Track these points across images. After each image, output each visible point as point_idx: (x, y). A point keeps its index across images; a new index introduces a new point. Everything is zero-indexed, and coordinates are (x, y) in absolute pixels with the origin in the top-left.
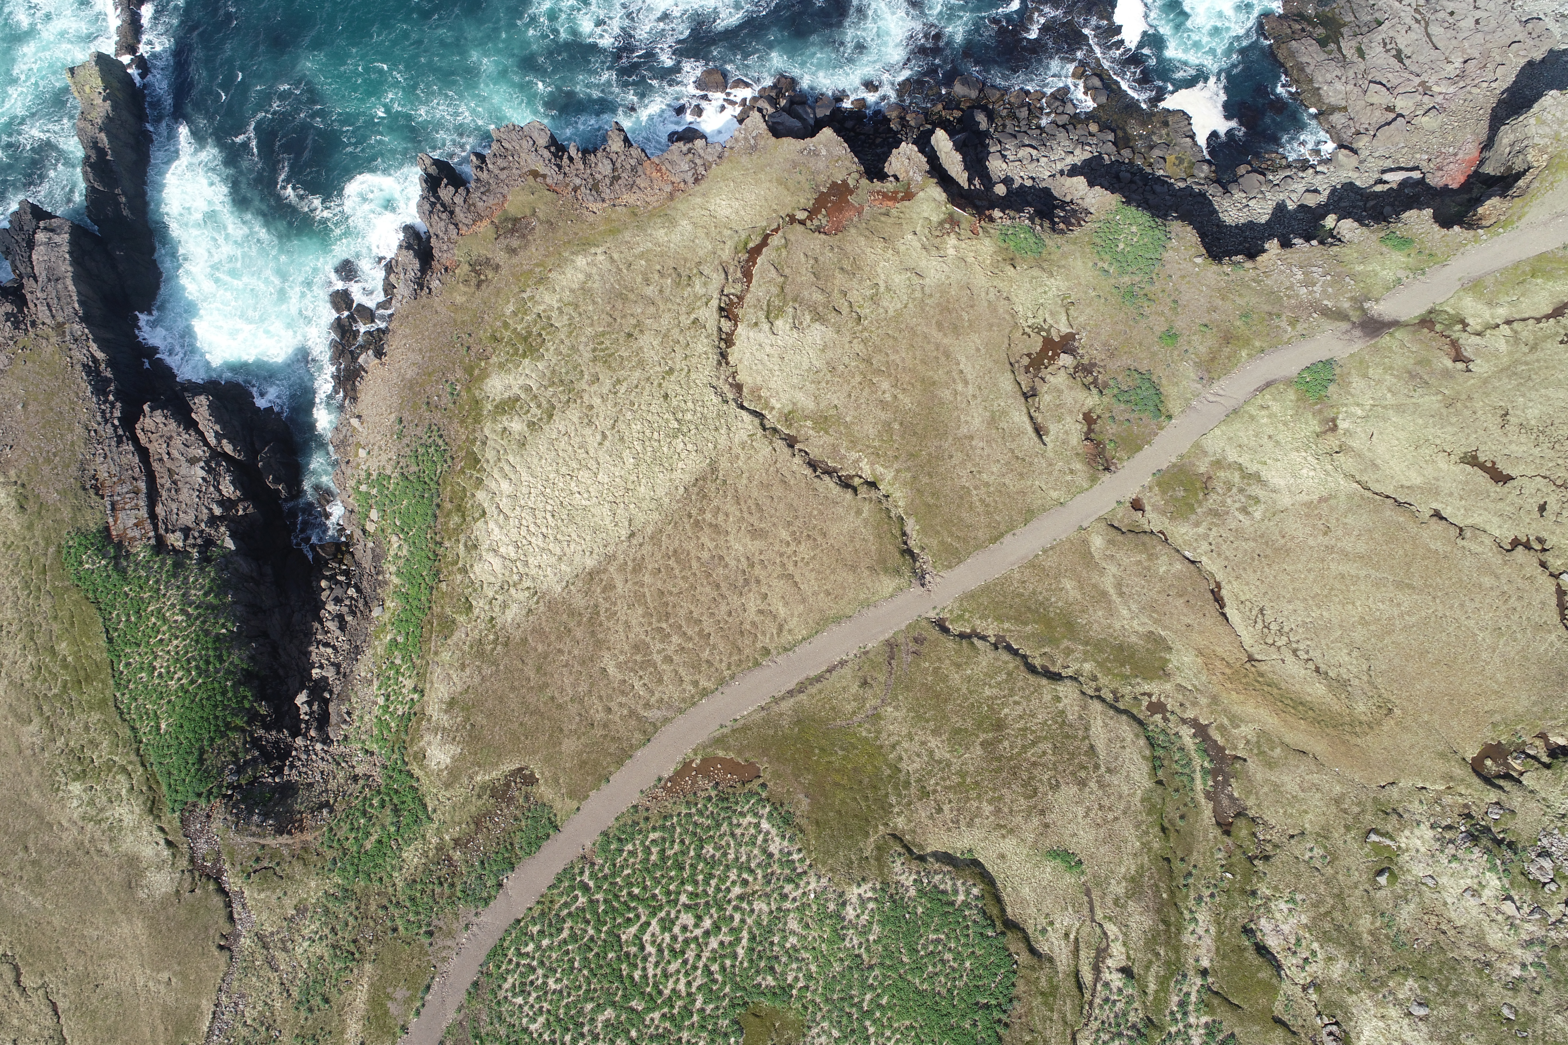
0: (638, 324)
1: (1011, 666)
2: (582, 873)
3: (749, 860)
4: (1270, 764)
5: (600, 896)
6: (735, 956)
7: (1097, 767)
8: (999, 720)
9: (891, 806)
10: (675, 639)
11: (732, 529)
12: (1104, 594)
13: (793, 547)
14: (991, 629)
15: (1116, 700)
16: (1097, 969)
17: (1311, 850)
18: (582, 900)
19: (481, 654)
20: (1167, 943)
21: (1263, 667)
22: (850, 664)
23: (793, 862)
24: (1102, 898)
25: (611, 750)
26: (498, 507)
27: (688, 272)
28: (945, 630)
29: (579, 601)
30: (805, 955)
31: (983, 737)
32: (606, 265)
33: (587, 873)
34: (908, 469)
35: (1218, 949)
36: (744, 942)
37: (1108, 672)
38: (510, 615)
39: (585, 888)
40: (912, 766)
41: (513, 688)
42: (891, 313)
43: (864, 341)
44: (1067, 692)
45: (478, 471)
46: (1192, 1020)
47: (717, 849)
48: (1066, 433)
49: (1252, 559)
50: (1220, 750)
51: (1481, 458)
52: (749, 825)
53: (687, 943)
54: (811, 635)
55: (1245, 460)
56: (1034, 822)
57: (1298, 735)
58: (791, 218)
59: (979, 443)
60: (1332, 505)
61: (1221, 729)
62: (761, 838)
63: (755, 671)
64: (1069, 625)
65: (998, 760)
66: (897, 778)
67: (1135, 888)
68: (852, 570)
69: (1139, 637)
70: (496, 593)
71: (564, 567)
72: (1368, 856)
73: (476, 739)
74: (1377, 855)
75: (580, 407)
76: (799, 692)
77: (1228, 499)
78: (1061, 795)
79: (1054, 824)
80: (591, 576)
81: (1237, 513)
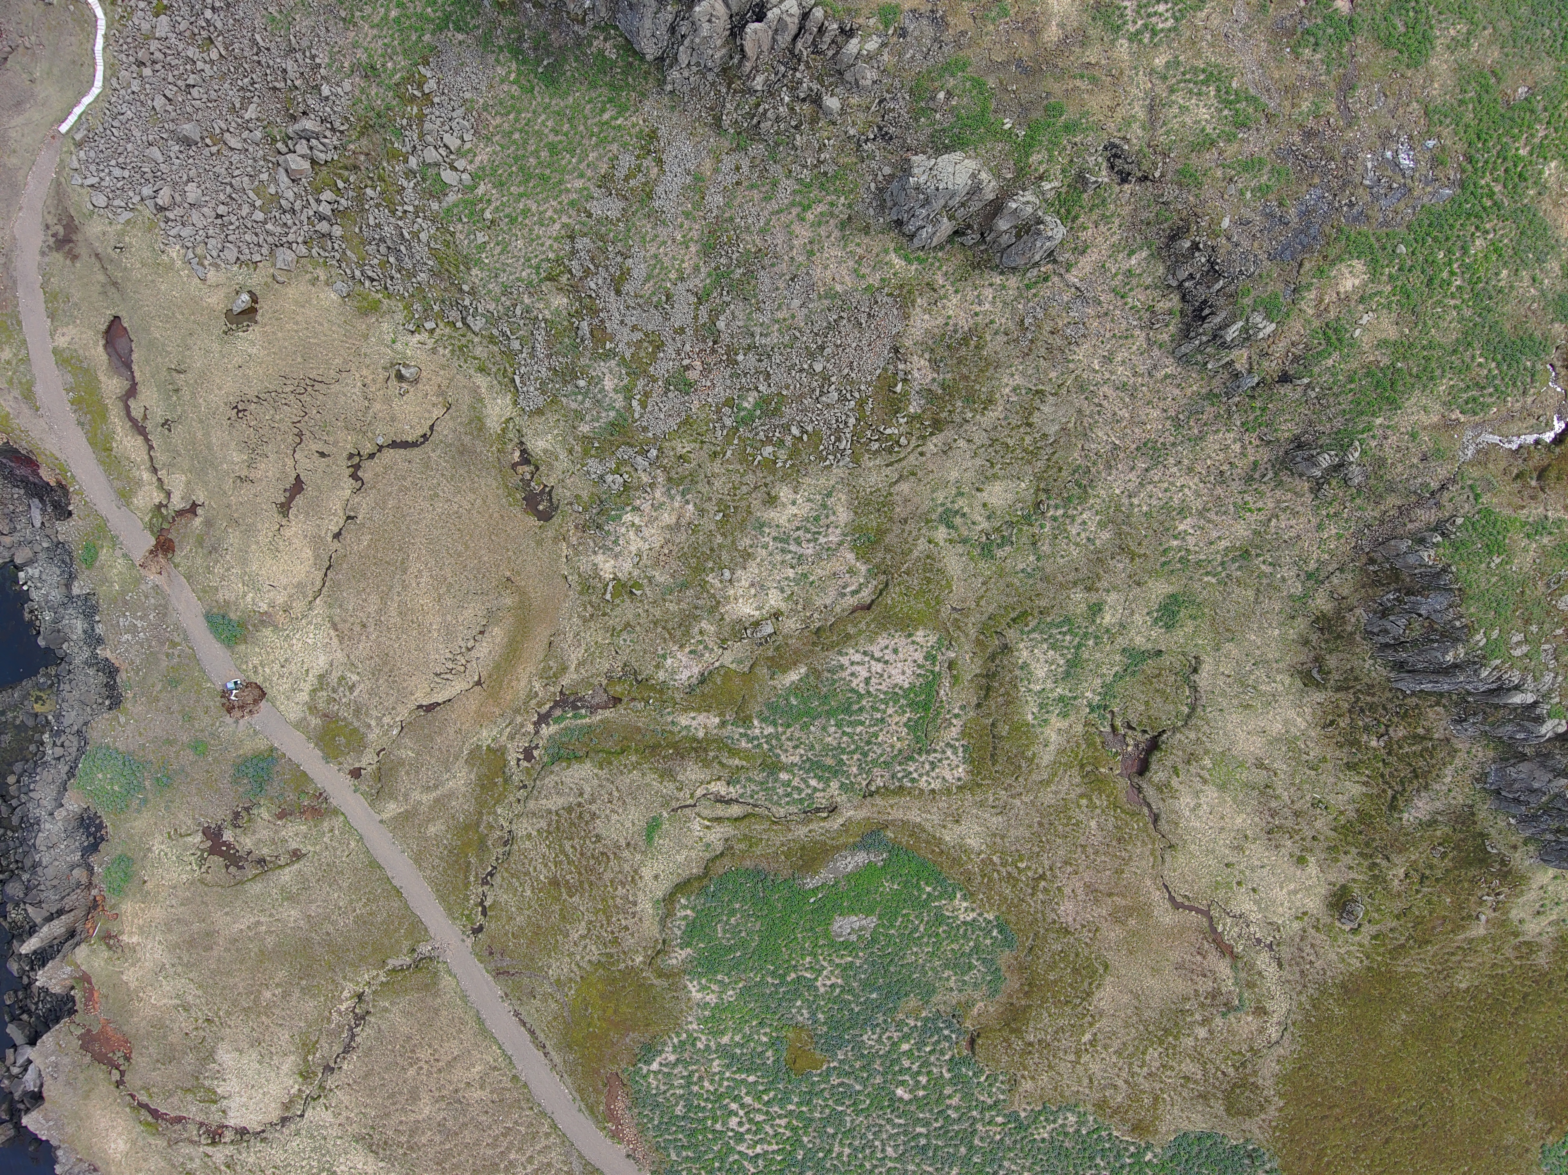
1: (506, 875)
3: (682, 1077)
4: (564, 669)
6: (756, 1082)
7: (579, 805)
8: (550, 883)
9: (627, 967)
10: (512, 1156)
11: (412, 1117)
12: (437, 800)
13: (422, 1064)
14: (476, 890)
15: (525, 786)
16: (729, 802)
17: (625, 641)
20: (705, 750)
21: (484, 673)
22: (516, 1008)
23: (679, 1041)
24: (678, 800)
28: (480, 929)
30: (746, 1029)
31: (565, 896)
34: (342, 969)
35: (705, 711)
36: (742, 1076)
37: (502, 794)
40: (594, 952)
42: (200, 992)
43: (228, 1014)
44: (523, 828)
46: (757, 731)
47: (677, 1104)
48: (297, 835)
49: (394, 682)
50: (556, 704)
51: (283, 500)
52: (655, 1078)
53: (750, 1121)
54: (496, 1042)
55: (307, 687)
56: (626, 854)
57: (536, 647)
58: (118, 1084)
59: (313, 910)
60: (337, 619)
61: (540, 705)
62: (666, 1070)
63: (532, 1086)
64: (467, 828)
65: (581, 883)
66: (605, 964)
67: (668, 774)
68: (437, 1011)
69: (471, 771)
72: (623, 602)
74: (621, 595)
76: (544, 1047)
77: (344, 700)
78: (603, 833)
79: (626, 838)
81: (355, 694)
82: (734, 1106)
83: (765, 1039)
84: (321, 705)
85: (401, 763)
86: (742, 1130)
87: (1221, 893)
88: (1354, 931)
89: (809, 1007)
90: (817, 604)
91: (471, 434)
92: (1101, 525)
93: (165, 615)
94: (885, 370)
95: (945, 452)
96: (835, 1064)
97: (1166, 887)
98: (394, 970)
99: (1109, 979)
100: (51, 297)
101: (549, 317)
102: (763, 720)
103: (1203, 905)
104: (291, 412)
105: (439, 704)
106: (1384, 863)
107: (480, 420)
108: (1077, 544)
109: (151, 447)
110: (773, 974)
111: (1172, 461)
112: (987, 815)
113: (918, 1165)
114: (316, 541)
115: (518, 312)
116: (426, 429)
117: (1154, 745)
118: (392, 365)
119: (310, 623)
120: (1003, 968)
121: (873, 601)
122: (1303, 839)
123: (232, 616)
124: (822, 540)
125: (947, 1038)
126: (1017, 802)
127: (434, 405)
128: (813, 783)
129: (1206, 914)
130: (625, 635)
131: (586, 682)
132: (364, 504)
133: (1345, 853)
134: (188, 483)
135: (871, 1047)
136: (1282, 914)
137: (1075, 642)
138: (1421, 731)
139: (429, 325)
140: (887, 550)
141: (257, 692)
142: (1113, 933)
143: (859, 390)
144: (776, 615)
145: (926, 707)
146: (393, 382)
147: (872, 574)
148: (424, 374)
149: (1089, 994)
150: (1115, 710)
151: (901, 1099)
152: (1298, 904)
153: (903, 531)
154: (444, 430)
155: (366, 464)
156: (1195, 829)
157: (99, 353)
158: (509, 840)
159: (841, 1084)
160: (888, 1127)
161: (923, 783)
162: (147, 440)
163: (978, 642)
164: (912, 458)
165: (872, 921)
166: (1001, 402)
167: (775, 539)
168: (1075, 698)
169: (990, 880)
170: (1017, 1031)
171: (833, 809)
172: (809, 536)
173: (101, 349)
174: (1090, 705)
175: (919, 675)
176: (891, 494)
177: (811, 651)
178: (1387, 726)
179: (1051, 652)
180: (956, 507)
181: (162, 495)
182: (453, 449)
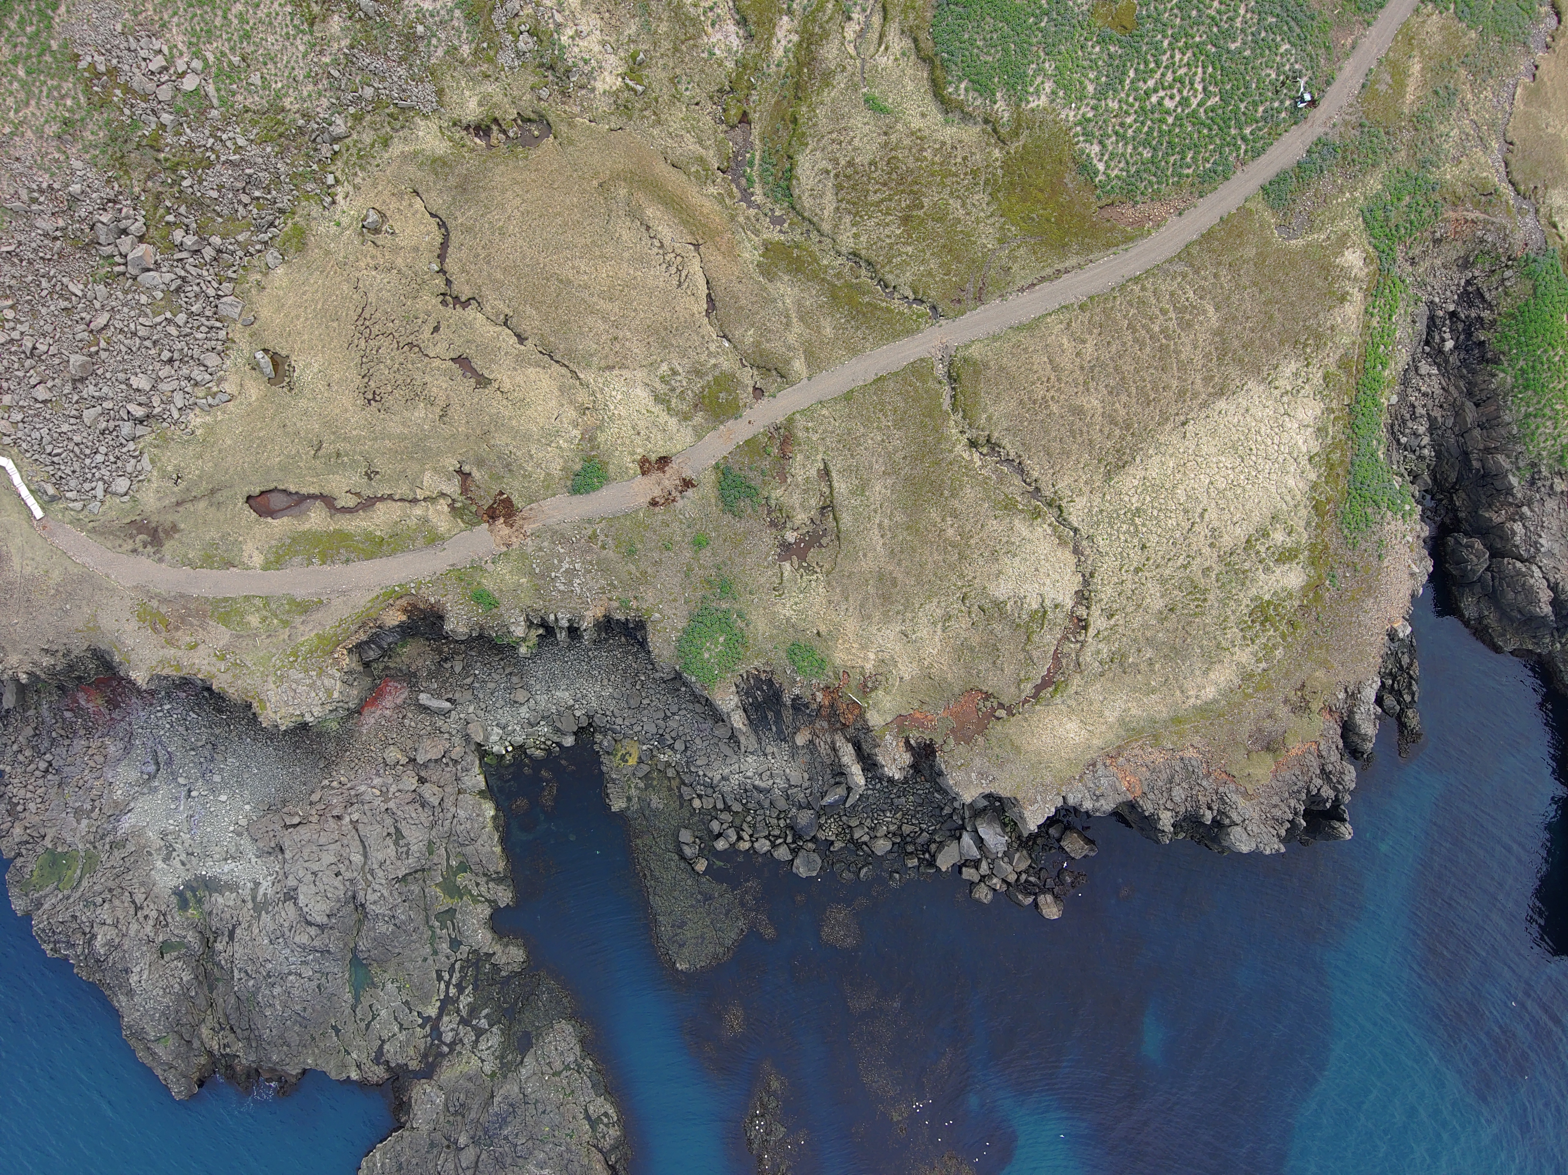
0: (1162, 621)
1: (887, 269)
2: (1246, 151)
3: (1117, 142)
4: (702, 161)
5: (1233, 132)
6: (1136, 70)
7: (836, 176)
8: (905, 225)
9: (1002, 167)
10: (1157, 329)
11: (1098, 418)
12: (801, 319)
13: (1049, 395)
14: (896, 304)
15: (808, 232)
16: (868, 23)
17: (687, 89)
18: (1247, 131)
19: (1318, 337)
20: (812, 35)
21: (690, 238)
22: (1016, 288)
23: (1083, 134)
24: (853, 74)
25: (1216, 243)
26: (1298, 464)
27: (1114, 666)
28: (934, 308)
29: (1234, 371)
30: (1086, 63)
31: (921, 213)
32: (1188, 684)
33: (1242, 151)
34: (942, 451)
35: (774, 27)
36: (1128, 82)
37: (811, 254)
38: (1293, 366)
39: (1244, 139)
40: (980, 197)
41: (1292, 304)
42: (935, 600)
43: (962, 576)
44: (847, 242)
45: (1314, 498)
47: (1140, 154)
48: (804, 466)
49: (677, 329)
50: (736, 181)
51: (473, 380)
52: (1113, 169)
53: (1171, 87)
54: (1043, 316)
55: (664, 417)
56: (893, 140)
57: (674, 179)
58: (1011, 711)
59: (879, 467)
60: (603, 364)
61: (731, 195)
62: (1106, 158)
63: (1093, 292)
64: (834, 297)
65: (911, 193)
66: (994, 189)
67: (827, 78)
68: (1001, 369)
69: (781, 278)
70: (1303, 388)
71: (1245, 403)
72: (648, 77)
73: (1322, 267)
74: (641, 76)
75: (1220, 548)
76: (1059, 271)
77: (685, 384)
78: (869, 157)
79: (879, 135)
80: (1221, 392)
81: (681, 371)
82: (1154, 99)
83: (1097, 49)
84: (685, 407)
85: (757, 344)
86: (1177, 98)
91: (447, 174)
93: (563, 536)
98: (953, 405)
100: (207, 562)
104: (387, 347)
105: (709, 295)
107: (434, 161)
109: (390, 497)
114: (521, 361)
116: (433, 221)
118: (361, 234)
119: (602, 390)
123: (578, 467)
127: (411, 205)
130: (680, 87)
131: (720, 145)
132: (494, 303)
134: (435, 470)
146: (380, 239)
148: (377, 206)
154: (438, 202)
155: (455, 289)
157: (280, 525)
158: (856, 258)
162: (382, 499)
173: (275, 522)
181: (442, 501)
182: (459, 198)
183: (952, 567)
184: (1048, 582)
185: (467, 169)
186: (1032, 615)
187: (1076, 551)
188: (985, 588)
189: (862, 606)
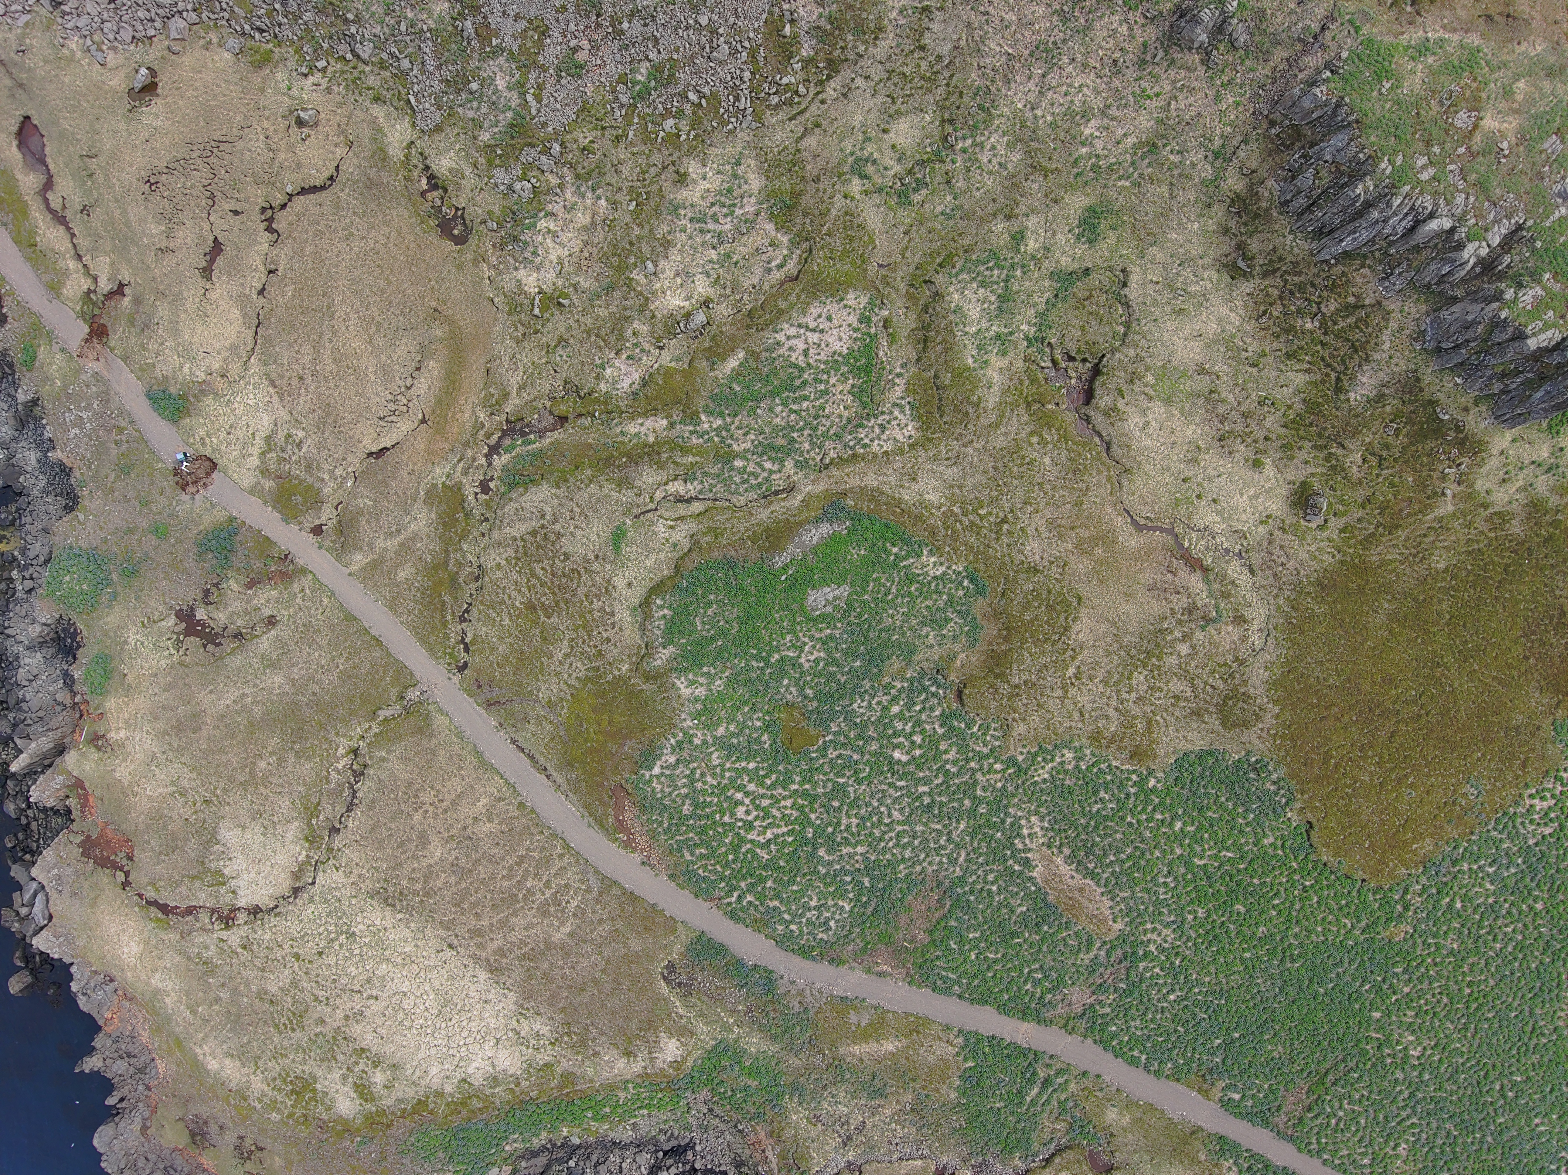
0: (258, 996)
1: (482, 607)
2: (730, 904)
4: (506, 395)
5: (743, 884)
6: (755, 768)
7: (543, 527)
8: (526, 608)
9: (614, 677)
10: (529, 884)
11: (424, 863)
12: (402, 545)
13: (427, 807)
14: (455, 628)
15: (487, 519)
16: (689, 501)
17: (560, 356)
18: (749, 898)
19: (583, 1043)
20: (658, 453)
21: (427, 411)
22: (512, 735)
23: (677, 742)
24: (639, 506)
25: (631, 909)
26: (454, 1070)
27: (200, 966)
28: (466, 665)
29: (518, 974)
30: (739, 717)
31: (543, 618)
33: (728, 900)
34: (334, 727)
35: (652, 415)
36: (743, 764)
37: (465, 530)
38: (545, 1030)
40: (580, 668)
41: (603, 1006)
43: (226, 792)
44: (491, 559)
45: (428, 1097)
46: (706, 426)
47: (684, 804)
48: (269, 601)
49: (340, 432)
50: (504, 434)
51: (204, 264)
52: (659, 783)
53: (757, 807)
54: (497, 772)
55: (256, 451)
56: (596, 566)
57: (474, 376)
58: (125, 885)
59: (296, 673)
60: (274, 376)
61: (489, 436)
62: (668, 772)
63: (538, 810)
64: (435, 568)
65: (557, 603)
66: (593, 678)
67: (624, 483)
68: (434, 752)
69: (430, 511)
70: (528, 1047)
71: (491, 996)
72: (552, 315)
73: (650, 1022)
74: (549, 308)
75: (347, 1025)
76: (546, 769)
77: (294, 458)
78: (571, 550)
79: (593, 551)
80: (494, 970)
81: (304, 450)
82: (739, 796)
83: (759, 724)
84: (273, 467)
85: (361, 512)
86: (750, 818)
87: (1183, 509)
88: (1320, 528)
89: (797, 684)
90: (746, 285)
91: (376, 166)
92: (1010, 146)
93: (108, 401)
94: (771, 13)
95: (845, 95)
96: (830, 737)
97: (1128, 512)
98: (386, 720)
99: (1083, 611)
101: (433, 26)
102: (711, 413)
103: (1166, 524)
104: (200, 177)
105: (388, 449)
106: (1340, 452)
107: (382, 150)
108: (990, 173)
109: (73, 235)
110: (757, 658)
111: (1065, 60)
112: (942, 468)
113: (925, 824)
114: (242, 300)
115: (403, 28)
116: (332, 170)
117: (1096, 371)
118: (291, 112)
119: (249, 383)
120: (979, 617)
121: (799, 272)
122: (1255, 441)
123: (173, 390)
124: (738, 212)
125: (935, 695)
126: (970, 450)
127: (336, 145)
128: (768, 465)
129: (1171, 532)
130: (560, 349)
131: (530, 407)
132: (283, 255)
133: (1300, 448)
134: (113, 263)
135: (863, 714)
136: (1246, 521)
137: (1003, 276)
138: (1351, 300)
139: (321, 64)
140: (805, 214)
141: (208, 463)
142: (1081, 566)
143: (749, 39)
144: (706, 303)
145: (868, 372)
146: (295, 129)
147: (794, 244)
148: (322, 115)
149: (1067, 629)
150: (1052, 341)
151: (899, 762)
152: (1261, 508)
153: (818, 190)
154: (350, 168)
155: (279, 215)
156: (1147, 448)
157: (13, 154)
158: (479, 575)
159: (838, 757)
160: (891, 791)
161: (875, 448)
162: (68, 229)
163: (910, 297)
164: (814, 109)
165: (844, 590)
166: (890, 28)
167: (691, 220)
168: (1011, 333)
169: (954, 531)
170: (1001, 676)
171: (791, 489)
172: (725, 210)
173: (15, 149)
174: (1027, 338)
175: (856, 339)
176: (798, 151)
177: (747, 335)
178: (1319, 304)
179: (982, 291)
180: (866, 153)
181: (89, 281)
182: (361, 185)
183: (231, 779)
184: (253, 875)
185: (388, 182)
186: (219, 872)
187: (296, 891)
188: (223, 818)
189: (164, 708)
